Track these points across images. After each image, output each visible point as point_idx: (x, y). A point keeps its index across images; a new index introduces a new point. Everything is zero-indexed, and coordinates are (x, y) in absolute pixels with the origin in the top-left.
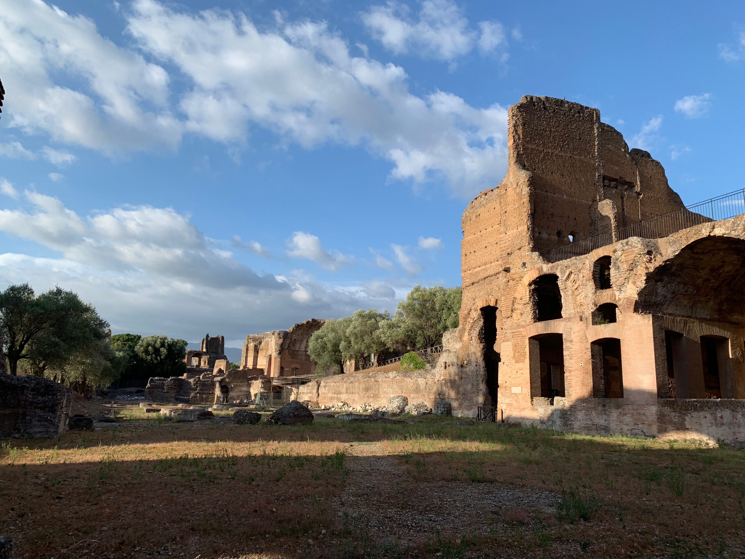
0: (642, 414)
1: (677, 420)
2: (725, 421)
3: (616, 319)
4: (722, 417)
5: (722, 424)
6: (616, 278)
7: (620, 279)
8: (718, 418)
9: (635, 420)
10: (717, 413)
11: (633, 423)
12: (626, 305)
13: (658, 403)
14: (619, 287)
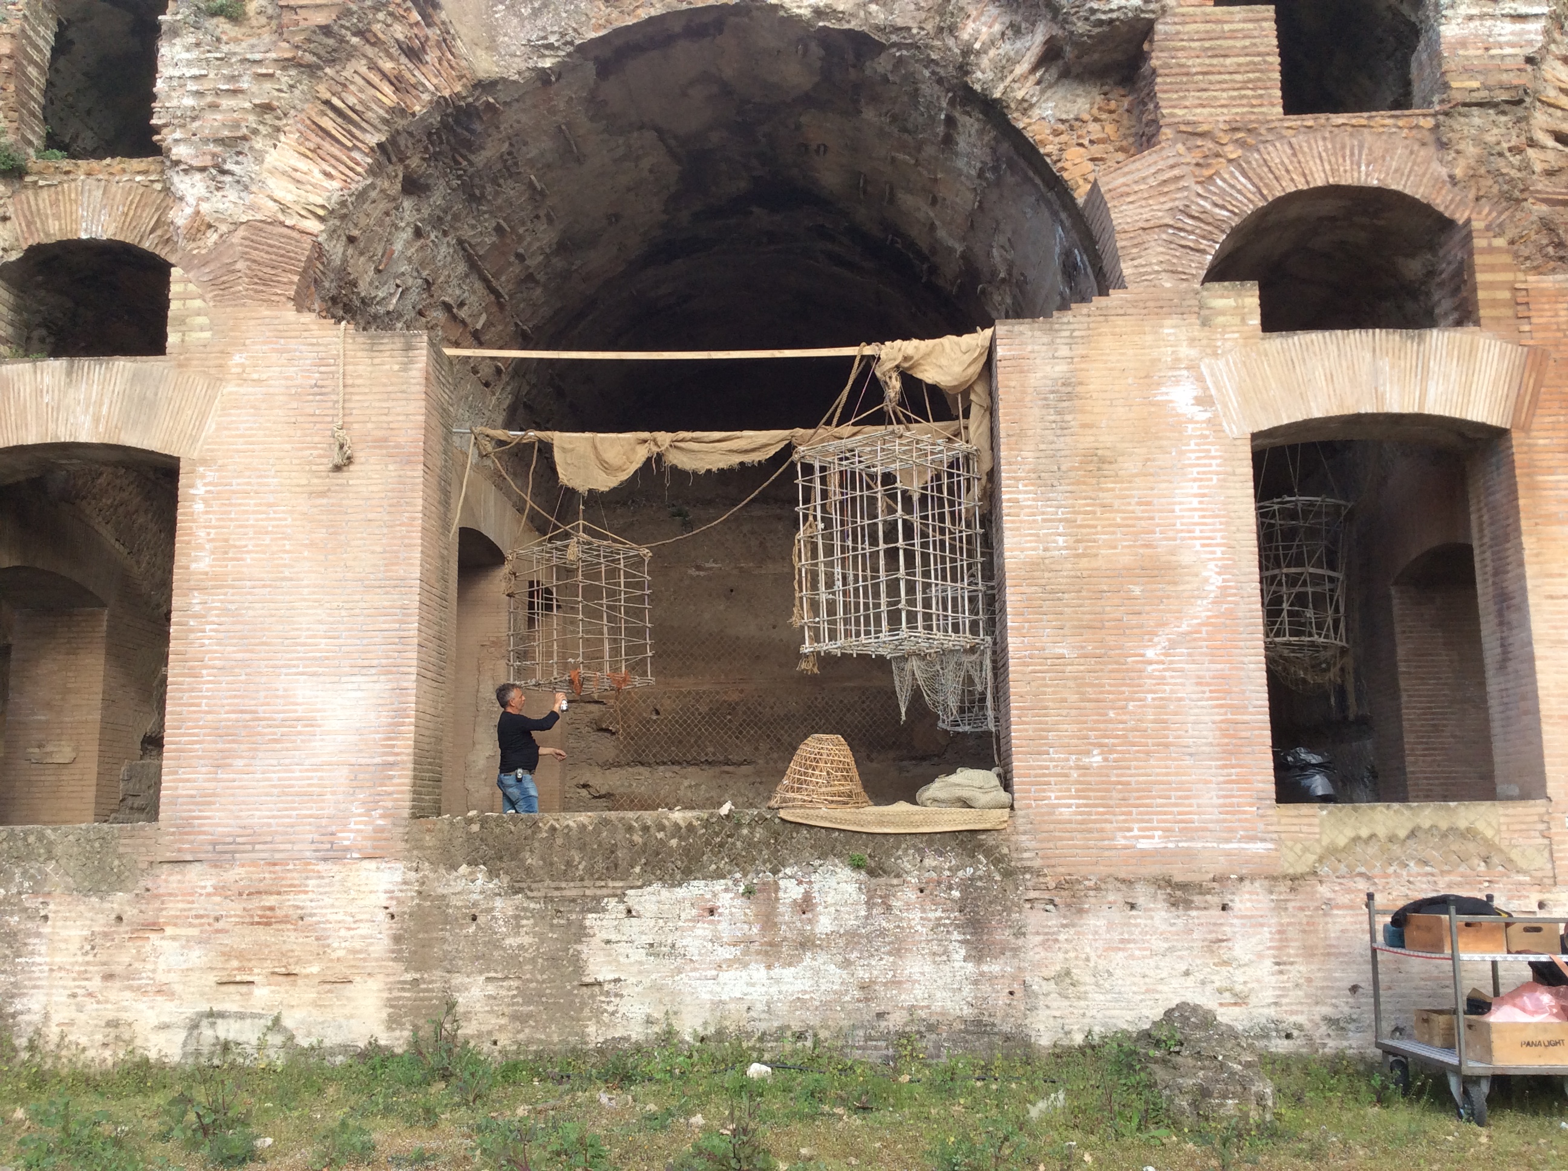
0: (285, 920)
1: (527, 940)
2: (824, 924)
3: (165, 337)
4: (805, 906)
5: (806, 944)
6: (199, 94)
7: (226, 103)
8: (785, 913)
9: (227, 955)
10: (782, 883)
11: (212, 978)
12: (240, 265)
13: (414, 843)
14: (212, 147)
